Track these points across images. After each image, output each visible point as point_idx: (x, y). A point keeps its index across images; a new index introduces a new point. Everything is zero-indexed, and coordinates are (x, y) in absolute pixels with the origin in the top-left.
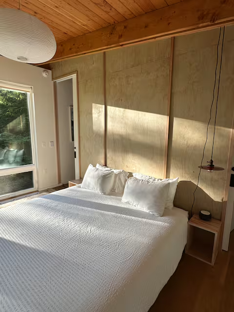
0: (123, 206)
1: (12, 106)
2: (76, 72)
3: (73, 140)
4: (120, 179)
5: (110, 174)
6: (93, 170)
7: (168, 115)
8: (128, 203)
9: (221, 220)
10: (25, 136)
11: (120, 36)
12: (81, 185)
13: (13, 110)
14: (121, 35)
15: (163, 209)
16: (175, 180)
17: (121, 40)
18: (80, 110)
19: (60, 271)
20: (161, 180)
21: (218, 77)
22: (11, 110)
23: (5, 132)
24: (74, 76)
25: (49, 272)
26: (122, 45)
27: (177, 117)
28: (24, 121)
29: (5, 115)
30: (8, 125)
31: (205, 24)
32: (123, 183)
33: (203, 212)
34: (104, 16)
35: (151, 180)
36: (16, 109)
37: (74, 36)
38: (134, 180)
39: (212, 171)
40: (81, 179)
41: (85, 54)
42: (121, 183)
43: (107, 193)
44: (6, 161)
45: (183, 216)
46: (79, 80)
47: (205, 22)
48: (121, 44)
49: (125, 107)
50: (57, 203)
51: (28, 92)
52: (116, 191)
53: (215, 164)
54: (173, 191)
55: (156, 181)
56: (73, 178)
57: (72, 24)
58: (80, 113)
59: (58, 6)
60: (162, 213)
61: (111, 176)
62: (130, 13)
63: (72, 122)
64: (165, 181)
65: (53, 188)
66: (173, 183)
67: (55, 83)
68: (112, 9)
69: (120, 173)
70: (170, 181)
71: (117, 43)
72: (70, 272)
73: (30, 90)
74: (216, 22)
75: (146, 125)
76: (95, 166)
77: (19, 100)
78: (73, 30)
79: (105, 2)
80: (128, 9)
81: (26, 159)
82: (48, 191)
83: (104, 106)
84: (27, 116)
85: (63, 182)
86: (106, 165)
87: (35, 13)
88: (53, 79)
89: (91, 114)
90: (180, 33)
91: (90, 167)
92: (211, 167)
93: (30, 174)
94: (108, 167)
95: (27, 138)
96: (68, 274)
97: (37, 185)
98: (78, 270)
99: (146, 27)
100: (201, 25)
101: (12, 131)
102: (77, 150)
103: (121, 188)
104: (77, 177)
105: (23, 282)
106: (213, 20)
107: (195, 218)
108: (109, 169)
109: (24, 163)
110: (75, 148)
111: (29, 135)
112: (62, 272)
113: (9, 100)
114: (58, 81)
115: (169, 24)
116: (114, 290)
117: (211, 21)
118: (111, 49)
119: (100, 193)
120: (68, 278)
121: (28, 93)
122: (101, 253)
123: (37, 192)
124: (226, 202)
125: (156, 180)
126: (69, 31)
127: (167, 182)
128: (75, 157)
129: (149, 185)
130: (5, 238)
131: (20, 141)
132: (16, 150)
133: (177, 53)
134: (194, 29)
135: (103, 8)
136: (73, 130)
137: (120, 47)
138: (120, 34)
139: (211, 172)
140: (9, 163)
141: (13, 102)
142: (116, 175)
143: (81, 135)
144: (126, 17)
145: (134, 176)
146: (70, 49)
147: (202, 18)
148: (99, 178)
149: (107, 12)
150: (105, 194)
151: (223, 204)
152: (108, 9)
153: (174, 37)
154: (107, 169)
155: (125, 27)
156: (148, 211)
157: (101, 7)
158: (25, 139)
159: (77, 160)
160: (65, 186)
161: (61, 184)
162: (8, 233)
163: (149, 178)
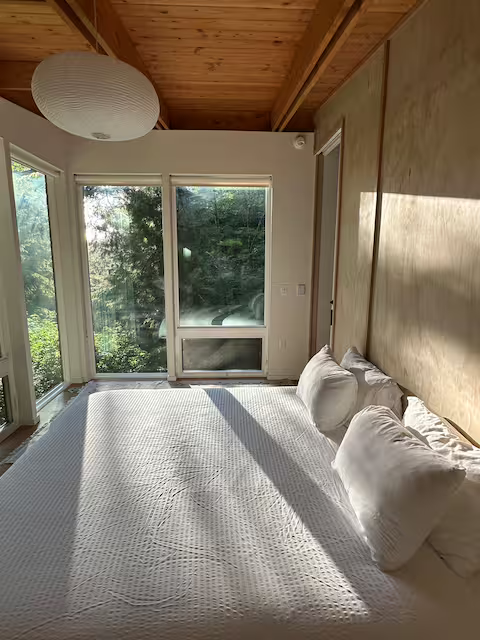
2: (342, 121)
43: (324, 428)
51: (265, 186)
67: (319, 159)
73: (268, 182)
83: (375, 194)
88: (315, 150)
97: (266, 365)
110: (332, 302)
121: (267, 190)
128: (332, 323)
148: (315, 384)
150: (319, 426)
163: (433, 426)
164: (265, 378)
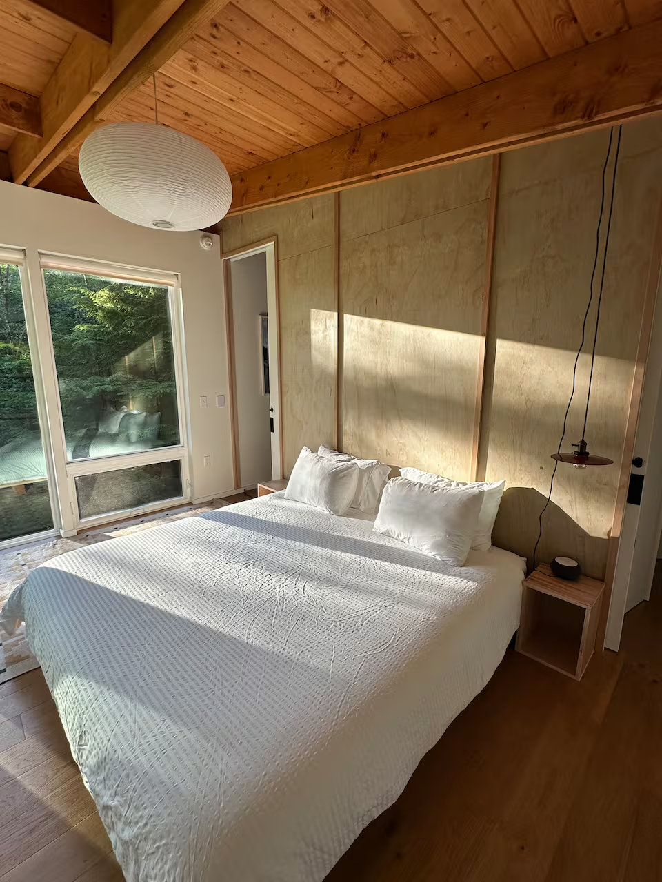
0: (374, 540)
1: (132, 315)
2: (274, 236)
3: (267, 391)
4: (370, 480)
5: (348, 468)
6: (312, 460)
7: (483, 335)
8: (387, 534)
9: (603, 581)
10: (160, 382)
11: (373, 157)
12: (286, 492)
13: (137, 324)
14: (375, 156)
15: (467, 549)
16: (496, 485)
17: (376, 164)
18: (283, 324)
19: (241, 663)
20: (465, 484)
21: (602, 245)
22: (131, 322)
23: (120, 374)
24: (269, 247)
25: (219, 664)
26: (377, 177)
27: (504, 338)
28: (161, 345)
29: (118, 334)
30: (126, 357)
31: (568, 124)
32: (378, 491)
33: (561, 561)
34: (336, 112)
35: (441, 485)
36: (143, 319)
37: (270, 159)
38: (402, 484)
39: (584, 466)
40: (285, 479)
41: (294, 197)
42: (374, 491)
43: (341, 511)
44: (122, 437)
45: (514, 566)
46: (281, 257)
47: (570, 120)
48: (374, 174)
49: (384, 317)
50: (232, 529)
51: (171, 285)
52: (362, 508)
53: (591, 451)
54: (491, 509)
55: (453, 487)
56: (267, 476)
57: (265, 132)
58: (283, 331)
59: (234, 98)
60: (463, 558)
61: (349, 475)
62: (395, 103)
63: (266, 351)
64: (473, 486)
65: (224, 499)
66: (491, 492)
67: (227, 265)
68: (355, 96)
69: (371, 467)
70: (485, 488)
71: (364, 172)
72: (261, 668)
73: (173, 281)
74: (596, 119)
75: (431, 359)
76: (314, 451)
77: (148, 300)
78: (265, 145)
79: (339, 84)
80: (390, 95)
81: (166, 433)
82: (213, 503)
83: (336, 314)
84: (167, 334)
85: (245, 485)
86: (339, 449)
87: (186, 114)
88: (223, 254)
89: (308, 332)
90: (515, 145)
91: (305, 453)
92: (582, 457)
93: (175, 466)
94: (344, 454)
95: (166, 384)
96: (257, 671)
97: (189, 490)
98: (277, 664)
99: (432, 134)
100: (560, 127)
101: (134, 370)
102: (275, 415)
103: (372, 501)
104: (276, 474)
105: (169, 680)
106: (589, 114)
107: (541, 573)
108: (346, 457)
109: (162, 443)
110: (272, 410)
111: (171, 378)
112: (245, 667)
113: (126, 299)
114: (235, 258)
115: (485, 125)
116: (350, 707)
117: (583, 117)
118: (353, 186)
119: (326, 512)
120: (257, 678)
121: (170, 289)
122: (326, 635)
123: (190, 505)
124: (615, 540)
125: (454, 484)
126: (257, 148)
127: (476, 490)
128: (272, 430)
129: (436, 496)
130: (131, 595)
131: (150, 393)
132: (145, 414)
133: (506, 187)
134: (543, 136)
135: (333, 96)
136: (266, 368)
137: (373, 181)
138: (373, 151)
139: (580, 468)
140: (128, 441)
141: (136, 305)
142: (362, 472)
143: (285, 381)
144: (386, 113)
145: (402, 473)
146: (261, 188)
147: (562, 109)
148: (324, 479)
149: (342, 105)
150: (336, 513)
151: (610, 544)
152: (344, 97)
153: (501, 154)
154: (341, 457)
155: (384, 135)
156: (431, 554)
157: (329, 94)
158: (162, 388)
159: (275, 437)
160: (250, 494)
161: (241, 491)
162: (135, 586)
163: (436, 480)
164: (190, 504)
